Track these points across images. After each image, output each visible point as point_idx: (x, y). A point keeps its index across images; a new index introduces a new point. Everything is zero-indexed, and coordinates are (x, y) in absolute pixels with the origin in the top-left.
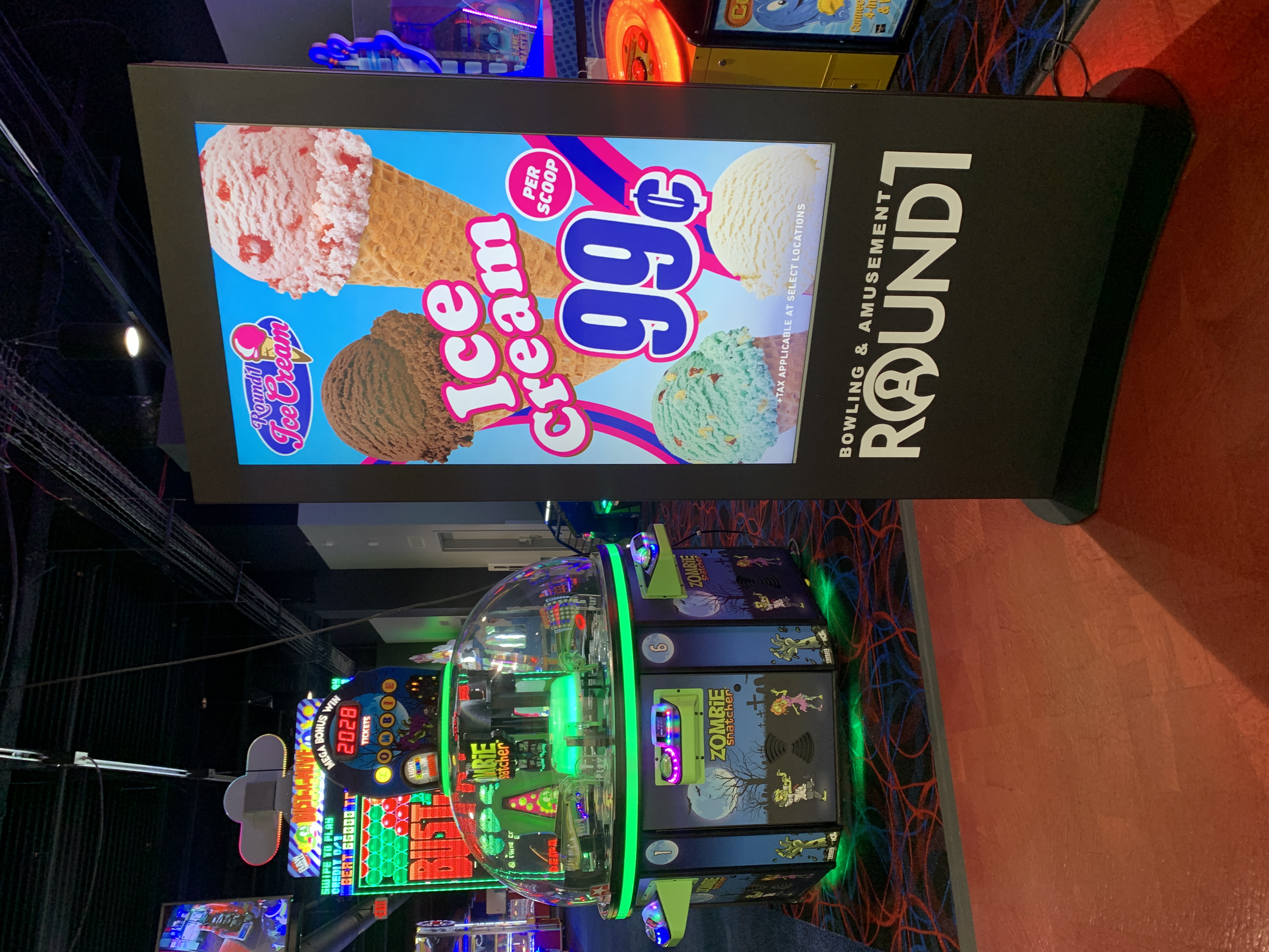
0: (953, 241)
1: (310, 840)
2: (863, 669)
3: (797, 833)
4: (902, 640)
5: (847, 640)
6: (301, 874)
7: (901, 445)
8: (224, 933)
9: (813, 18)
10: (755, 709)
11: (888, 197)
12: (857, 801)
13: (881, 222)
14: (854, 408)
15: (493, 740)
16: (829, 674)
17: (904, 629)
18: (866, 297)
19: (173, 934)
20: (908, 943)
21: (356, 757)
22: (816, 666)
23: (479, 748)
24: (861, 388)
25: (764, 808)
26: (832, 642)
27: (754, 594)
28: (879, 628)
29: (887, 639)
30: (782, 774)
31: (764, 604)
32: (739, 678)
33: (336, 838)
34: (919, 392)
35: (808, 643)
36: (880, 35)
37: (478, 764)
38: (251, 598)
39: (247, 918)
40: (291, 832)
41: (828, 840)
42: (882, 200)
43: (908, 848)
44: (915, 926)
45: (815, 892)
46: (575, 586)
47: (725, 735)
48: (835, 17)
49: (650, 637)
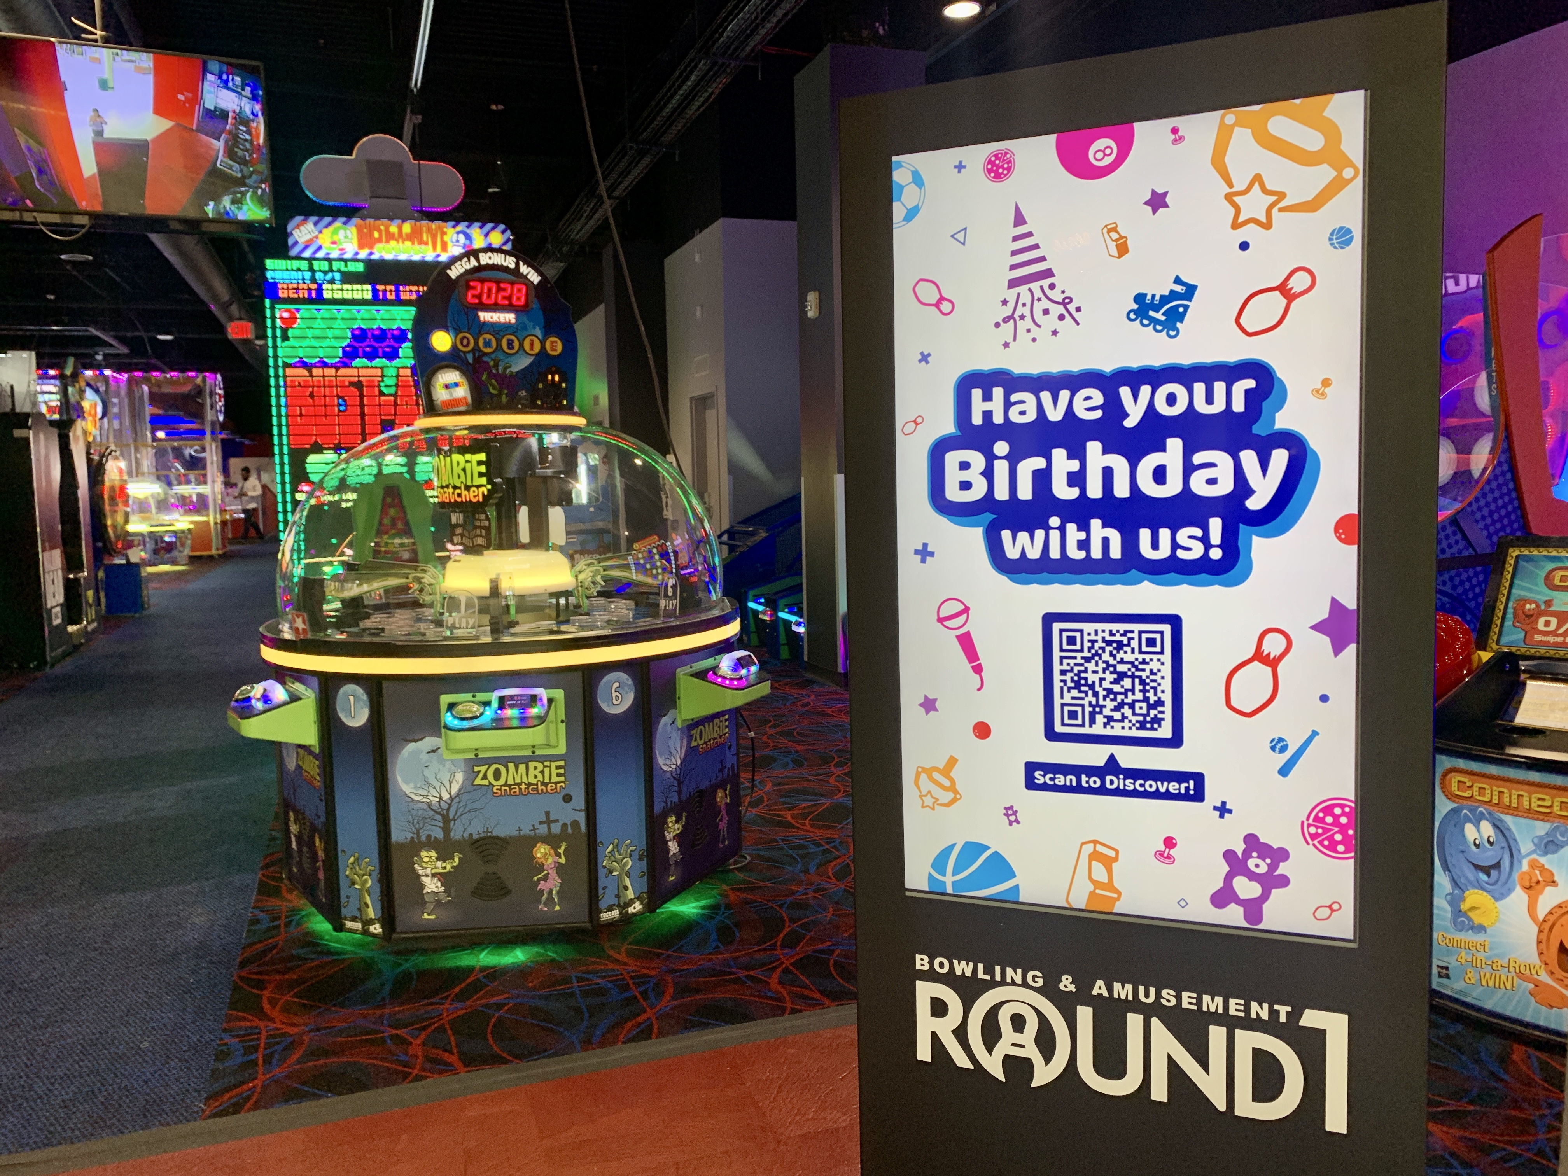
0: (1222, 1107)
1: (334, 243)
2: (595, 963)
3: (380, 881)
4: (640, 1019)
5: (630, 939)
6: (291, 234)
7: (934, 1035)
8: (226, 142)
9: (1455, 883)
10: (541, 823)
11: (1283, 1019)
12: (422, 958)
13: (1247, 1009)
14: (985, 973)
15: (490, 481)
16: (587, 919)
17: (655, 1022)
18: (1141, 989)
19: (225, 77)
20: (244, 1036)
21: (463, 305)
22: (598, 901)
23: (480, 463)
24: (1013, 983)
25: (412, 838)
26: (626, 919)
27: (684, 814)
28: (652, 984)
29: (639, 997)
30: (457, 860)
31: (673, 828)
32: (580, 801)
33: (337, 276)
34: (1008, 1059)
35: (626, 888)
36: (1435, 970)
37: (458, 463)
38: (632, 162)
39: (245, 169)
40: (344, 219)
41: (371, 922)
42: (1278, 1012)
43: (368, 1033)
44: (268, 1046)
45: (297, 900)
46: (688, 579)
47: (506, 784)
48: (1458, 913)
49: (630, 682)
